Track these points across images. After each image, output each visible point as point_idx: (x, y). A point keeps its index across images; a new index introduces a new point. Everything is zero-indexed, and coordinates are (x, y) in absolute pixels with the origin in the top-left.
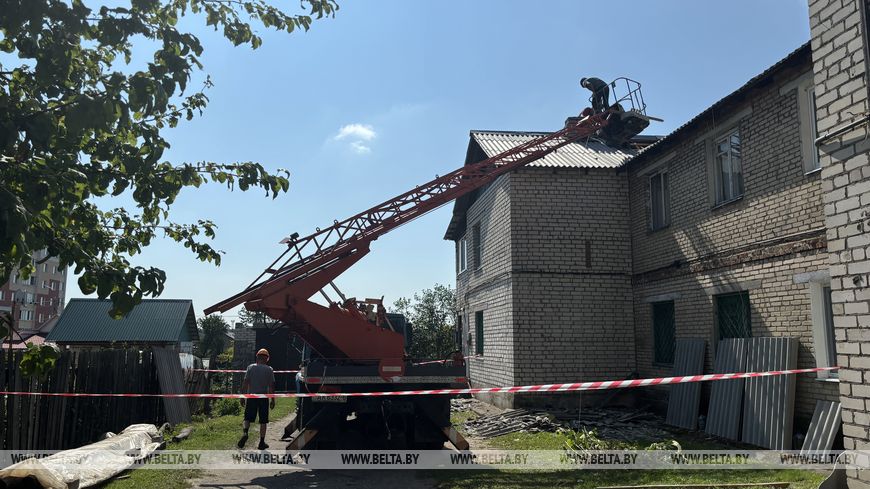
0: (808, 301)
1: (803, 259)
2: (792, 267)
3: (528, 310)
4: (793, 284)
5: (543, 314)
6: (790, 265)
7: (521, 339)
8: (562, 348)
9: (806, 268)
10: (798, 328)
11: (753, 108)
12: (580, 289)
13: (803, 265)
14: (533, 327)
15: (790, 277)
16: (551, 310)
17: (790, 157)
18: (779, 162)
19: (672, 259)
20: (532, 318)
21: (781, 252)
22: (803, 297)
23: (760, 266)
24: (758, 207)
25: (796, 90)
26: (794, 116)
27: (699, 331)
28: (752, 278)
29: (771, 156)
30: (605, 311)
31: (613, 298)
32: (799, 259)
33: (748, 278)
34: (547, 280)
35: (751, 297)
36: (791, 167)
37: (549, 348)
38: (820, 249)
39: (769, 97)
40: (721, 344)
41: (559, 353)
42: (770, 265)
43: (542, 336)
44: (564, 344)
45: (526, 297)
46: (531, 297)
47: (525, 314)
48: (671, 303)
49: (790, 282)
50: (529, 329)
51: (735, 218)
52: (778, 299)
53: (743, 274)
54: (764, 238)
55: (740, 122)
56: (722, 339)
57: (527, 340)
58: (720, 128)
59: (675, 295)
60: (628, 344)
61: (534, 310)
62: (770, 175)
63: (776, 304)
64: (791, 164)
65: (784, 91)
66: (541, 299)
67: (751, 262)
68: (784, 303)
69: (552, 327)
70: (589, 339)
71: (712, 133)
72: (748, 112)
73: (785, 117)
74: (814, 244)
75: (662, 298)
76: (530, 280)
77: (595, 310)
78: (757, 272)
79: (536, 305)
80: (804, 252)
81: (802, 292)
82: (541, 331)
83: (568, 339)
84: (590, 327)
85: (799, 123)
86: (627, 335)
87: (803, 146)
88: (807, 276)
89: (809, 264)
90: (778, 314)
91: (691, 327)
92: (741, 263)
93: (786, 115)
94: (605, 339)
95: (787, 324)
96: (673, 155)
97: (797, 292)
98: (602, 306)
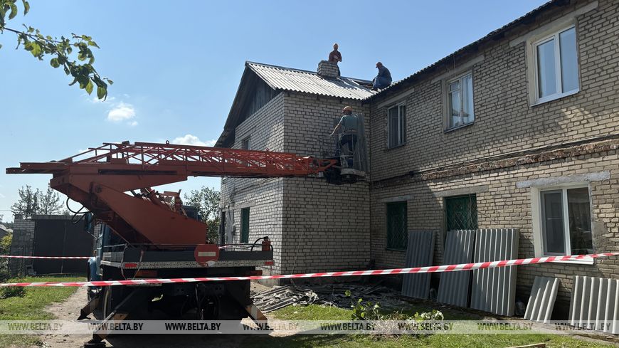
0: (528, 202)
1: (526, 170)
2: (515, 176)
3: (295, 206)
4: (516, 188)
5: (305, 210)
6: (514, 174)
7: (288, 230)
8: (319, 237)
9: (528, 177)
10: (519, 222)
11: (485, 56)
12: (333, 191)
13: (525, 174)
14: (298, 219)
15: (514, 184)
16: (311, 207)
17: (517, 93)
18: (507, 97)
19: (407, 170)
20: (297, 213)
21: (507, 164)
22: (525, 198)
23: (488, 175)
24: (487, 131)
25: (524, 44)
26: (522, 63)
27: (429, 225)
28: (480, 184)
29: (500, 92)
30: (350, 208)
31: (356, 199)
32: (523, 170)
33: (475, 185)
34: (310, 183)
35: (478, 199)
36: (517, 101)
37: (309, 237)
38: (541, 162)
39: (500, 48)
40: (450, 234)
41: (316, 240)
42: (496, 174)
43: (305, 227)
44: (320, 233)
45: (293, 195)
46: (297, 196)
47: (293, 209)
48: (405, 203)
49: (513, 188)
50: (294, 222)
51: (466, 139)
52: (502, 200)
53: (471, 182)
54: (491, 154)
55: (473, 67)
56: (449, 230)
57: (292, 230)
58: (455, 71)
59: (408, 197)
60: (365, 234)
61: (299, 206)
62: (498, 107)
63: (500, 204)
64: (517, 98)
65: (514, 43)
66: (305, 198)
67: (479, 172)
68: (507, 203)
69: (312, 220)
70: (338, 230)
71: (448, 74)
72: (481, 59)
73: (513, 64)
74: (536, 158)
75: (396, 199)
76: (297, 182)
77: (343, 208)
78: (484, 180)
79: (300, 203)
80: (526, 164)
81: (523, 194)
82: (305, 223)
83: (323, 230)
84: (339, 220)
85: (527, 68)
86: (365, 227)
87: (529, 85)
88: (529, 183)
89: (531, 173)
90: (502, 211)
91: (423, 221)
92: (471, 172)
93: (515, 62)
94: (350, 230)
95: (509, 218)
96: (412, 91)
97: (520, 195)
98: (348, 205)
